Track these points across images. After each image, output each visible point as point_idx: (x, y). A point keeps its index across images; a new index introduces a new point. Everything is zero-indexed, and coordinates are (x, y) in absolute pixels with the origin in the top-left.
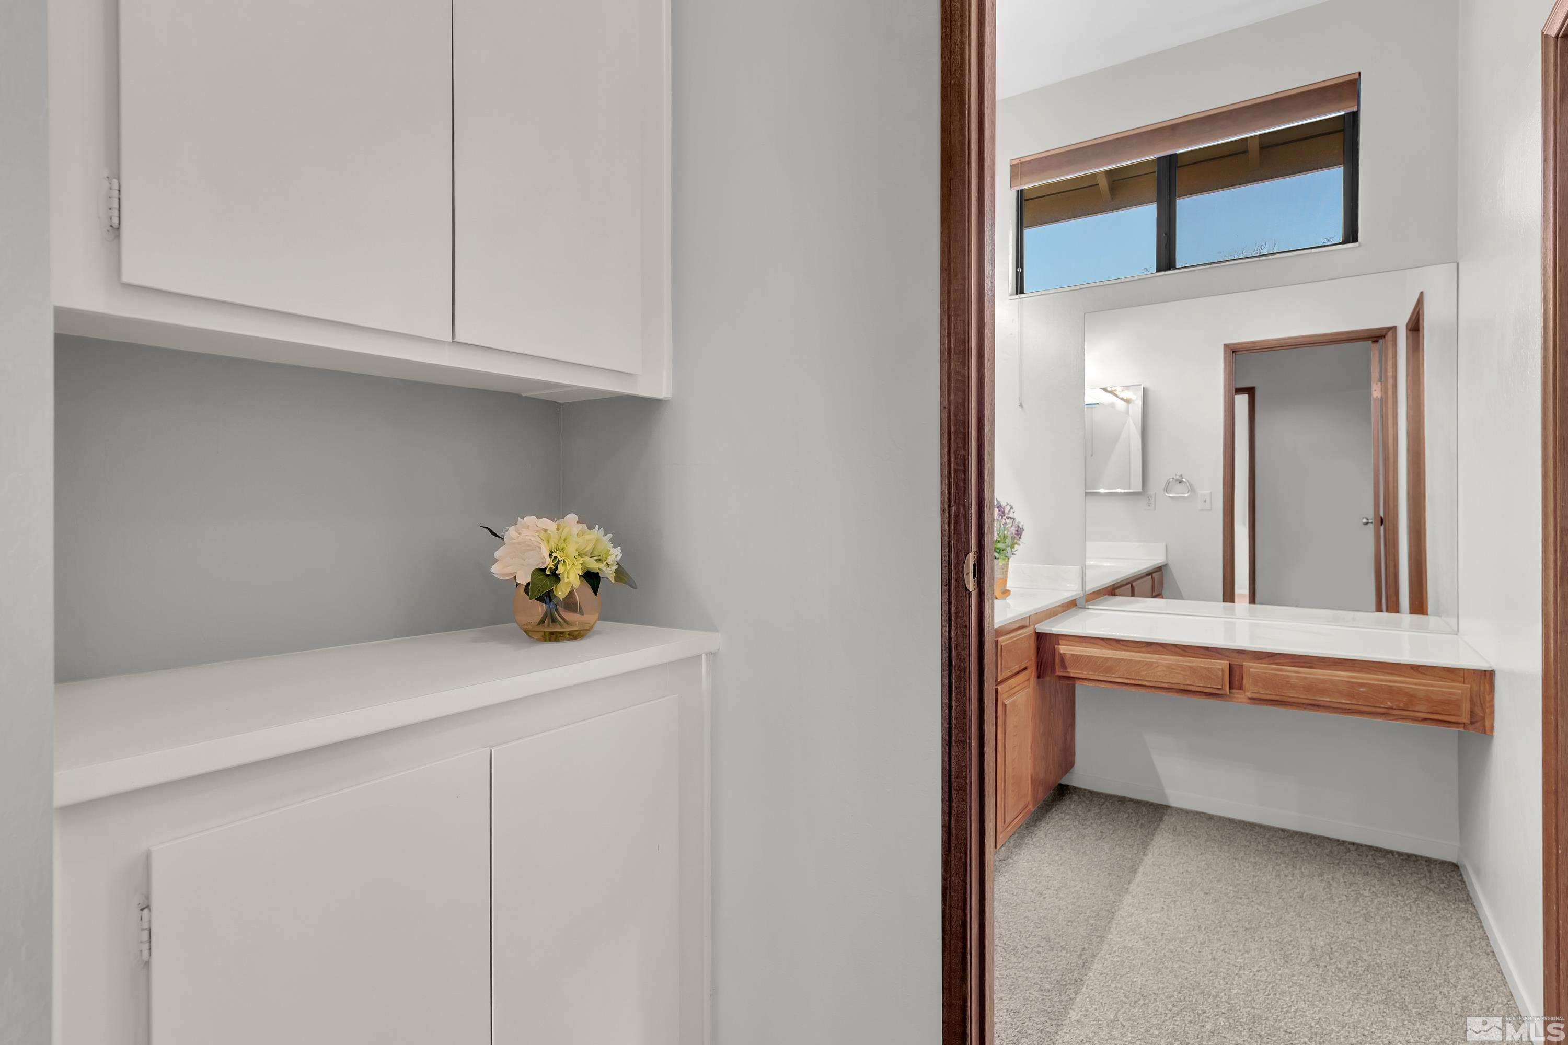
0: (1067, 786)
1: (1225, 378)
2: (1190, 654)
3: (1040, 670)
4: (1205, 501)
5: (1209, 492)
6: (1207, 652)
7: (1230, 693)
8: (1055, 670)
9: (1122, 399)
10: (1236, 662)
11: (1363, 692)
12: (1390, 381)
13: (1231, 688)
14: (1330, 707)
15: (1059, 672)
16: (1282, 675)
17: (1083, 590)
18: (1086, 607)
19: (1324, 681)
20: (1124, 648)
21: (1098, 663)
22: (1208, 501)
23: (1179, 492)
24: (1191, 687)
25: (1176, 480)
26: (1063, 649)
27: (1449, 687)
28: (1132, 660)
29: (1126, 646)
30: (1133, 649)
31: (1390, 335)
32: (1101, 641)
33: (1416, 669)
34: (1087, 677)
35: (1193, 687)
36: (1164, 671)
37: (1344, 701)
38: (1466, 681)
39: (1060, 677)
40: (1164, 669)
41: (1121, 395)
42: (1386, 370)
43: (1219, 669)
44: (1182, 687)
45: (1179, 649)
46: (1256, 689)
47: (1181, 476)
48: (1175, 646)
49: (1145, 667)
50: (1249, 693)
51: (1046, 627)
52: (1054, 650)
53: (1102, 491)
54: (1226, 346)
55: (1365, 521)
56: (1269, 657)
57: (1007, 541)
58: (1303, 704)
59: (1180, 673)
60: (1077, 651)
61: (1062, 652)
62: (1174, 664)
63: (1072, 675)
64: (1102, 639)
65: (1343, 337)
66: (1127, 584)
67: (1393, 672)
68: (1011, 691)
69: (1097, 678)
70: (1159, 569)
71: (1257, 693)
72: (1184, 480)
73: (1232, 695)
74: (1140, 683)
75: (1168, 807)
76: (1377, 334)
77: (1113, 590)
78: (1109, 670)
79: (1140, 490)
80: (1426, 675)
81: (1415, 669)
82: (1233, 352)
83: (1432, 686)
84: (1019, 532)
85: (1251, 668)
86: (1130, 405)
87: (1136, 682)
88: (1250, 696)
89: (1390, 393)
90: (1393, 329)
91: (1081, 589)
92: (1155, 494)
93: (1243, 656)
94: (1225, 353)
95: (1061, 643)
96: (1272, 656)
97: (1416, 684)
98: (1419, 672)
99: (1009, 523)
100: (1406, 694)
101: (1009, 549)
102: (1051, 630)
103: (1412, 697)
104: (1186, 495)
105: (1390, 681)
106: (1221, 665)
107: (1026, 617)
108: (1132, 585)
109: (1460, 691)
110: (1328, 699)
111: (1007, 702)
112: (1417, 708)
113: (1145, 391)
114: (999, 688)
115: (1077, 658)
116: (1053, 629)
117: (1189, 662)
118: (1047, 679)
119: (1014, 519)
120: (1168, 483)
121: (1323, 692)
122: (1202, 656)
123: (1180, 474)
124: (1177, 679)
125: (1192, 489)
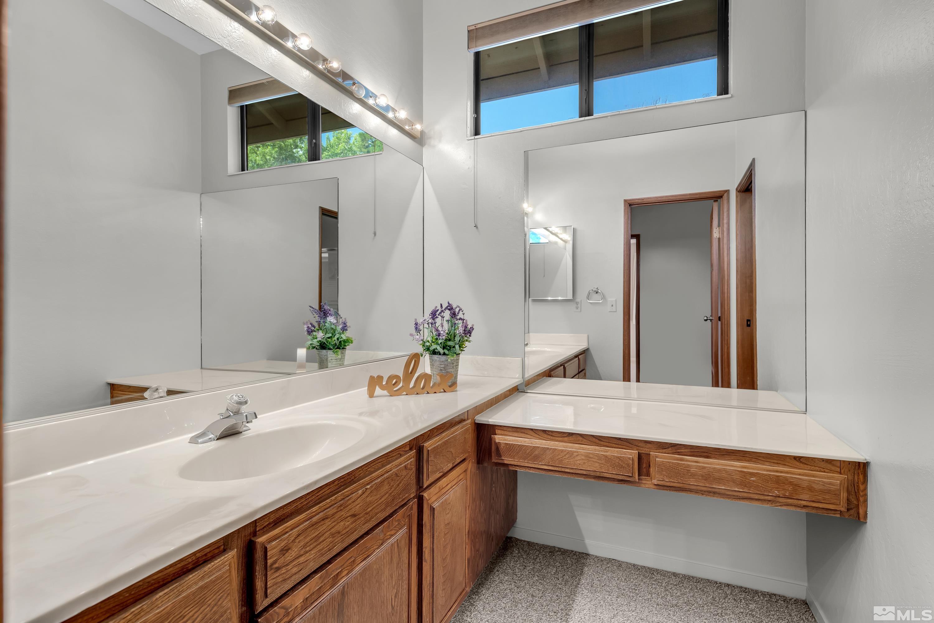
0: (511, 538)
1: (625, 222)
2: (605, 444)
3: (480, 456)
4: (612, 306)
5: (615, 299)
6: (620, 442)
7: (639, 479)
8: (491, 457)
9: (561, 239)
10: (644, 451)
11: (753, 481)
12: (725, 226)
13: (639, 475)
14: (724, 494)
15: (494, 460)
16: (684, 464)
17: (523, 378)
18: (526, 391)
19: (719, 471)
20: (549, 437)
21: (528, 451)
22: (614, 306)
23: (596, 299)
24: (606, 474)
25: (595, 291)
26: (498, 438)
27: (828, 478)
28: (556, 449)
29: (551, 436)
30: (557, 438)
31: (725, 195)
32: (530, 431)
33: (799, 460)
34: (519, 464)
35: (607, 474)
36: (583, 459)
37: (737, 489)
38: (842, 471)
39: (497, 464)
40: (583, 458)
41: (561, 236)
42: (723, 219)
43: (629, 458)
44: (598, 474)
45: (596, 438)
46: (661, 477)
47: (597, 288)
48: (593, 436)
49: (567, 456)
50: (655, 481)
51: (482, 419)
52: (491, 439)
53: (549, 298)
54: (625, 201)
55: (705, 318)
56: (672, 446)
57: (456, 339)
58: (701, 491)
59: (596, 462)
60: (510, 441)
61: (497, 441)
62: (592, 454)
63: (506, 462)
64: (532, 429)
65: (697, 196)
66: (561, 365)
67: (779, 462)
68: (442, 491)
69: (526, 465)
70: (585, 352)
71: (663, 481)
72: (599, 291)
73: (640, 481)
74: (563, 470)
75: (587, 555)
76: (717, 195)
77: (549, 373)
78: (536, 458)
79: (570, 297)
80: (807, 465)
81: (797, 459)
82: (630, 205)
83: (814, 476)
84: (468, 332)
85: (657, 457)
86: (567, 244)
87: (559, 469)
88: (656, 483)
89: (725, 234)
90: (727, 191)
91: (521, 377)
92: (581, 300)
93: (649, 445)
94: (625, 206)
95: (497, 432)
96: (674, 446)
97: (800, 475)
98: (801, 462)
99: (461, 323)
100: (791, 483)
101: (457, 347)
102: (488, 421)
103: (796, 486)
104: (601, 302)
105: (777, 471)
106: (632, 454)
107: (464, 413)
108: (564, 366)
109: (839, 482)
110: (723, 488)
111: (435, 505)
112: (801, 497)
113: (574, 230)
114: (425, 495)
115: (510, 447)
116: (490, 420)
117: (605, 452)
118: (486, 464)
119: (464, 320)
120: (589, 293)
121: (719, 480)
122: (615, 445)
123: (596, 287)
124: (594, 467)
125: (604, 297)
